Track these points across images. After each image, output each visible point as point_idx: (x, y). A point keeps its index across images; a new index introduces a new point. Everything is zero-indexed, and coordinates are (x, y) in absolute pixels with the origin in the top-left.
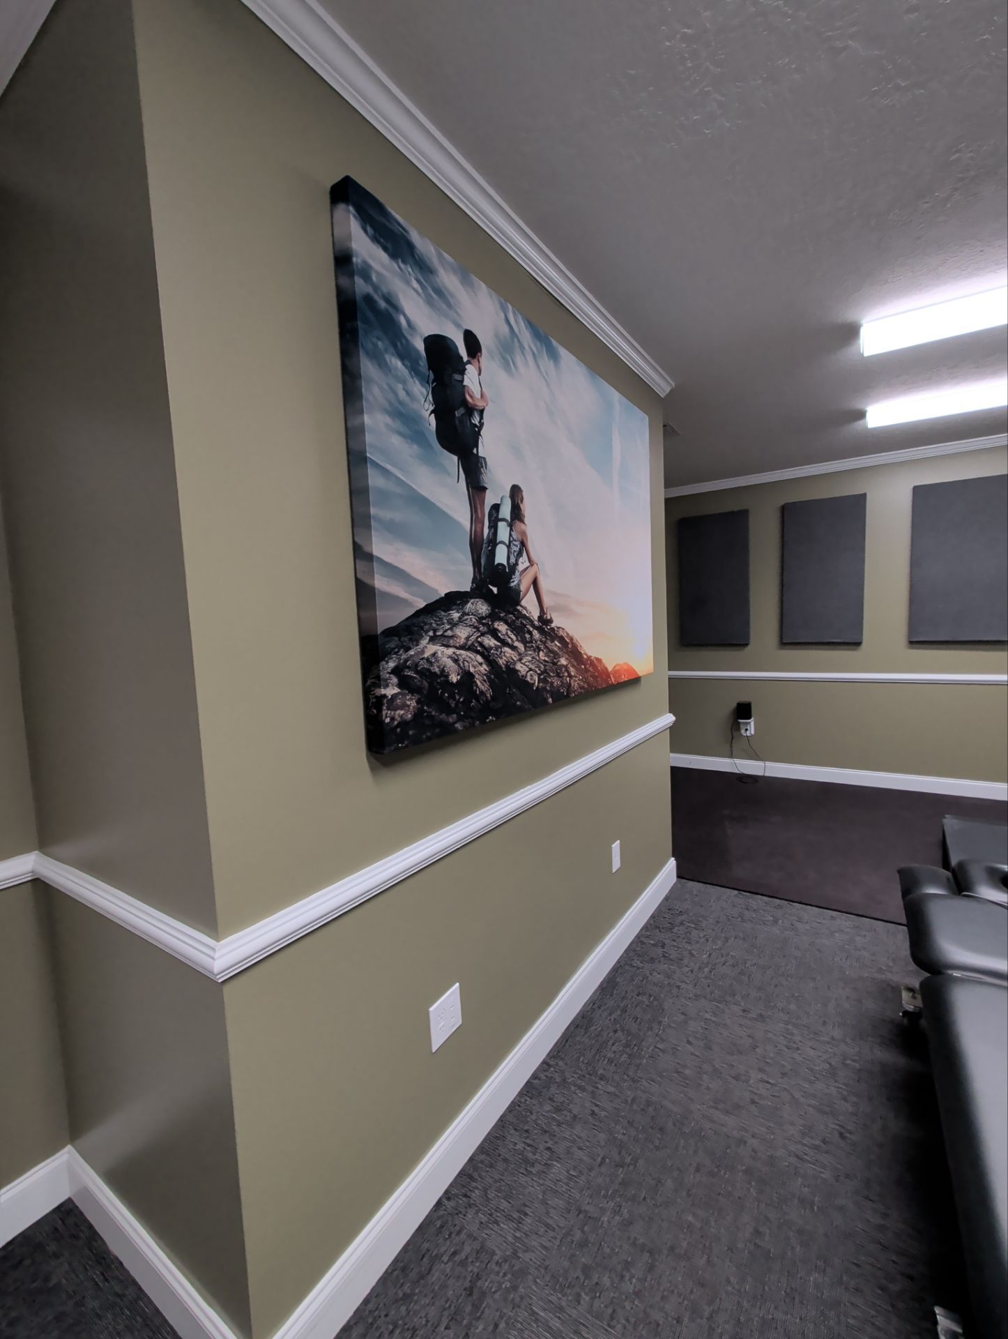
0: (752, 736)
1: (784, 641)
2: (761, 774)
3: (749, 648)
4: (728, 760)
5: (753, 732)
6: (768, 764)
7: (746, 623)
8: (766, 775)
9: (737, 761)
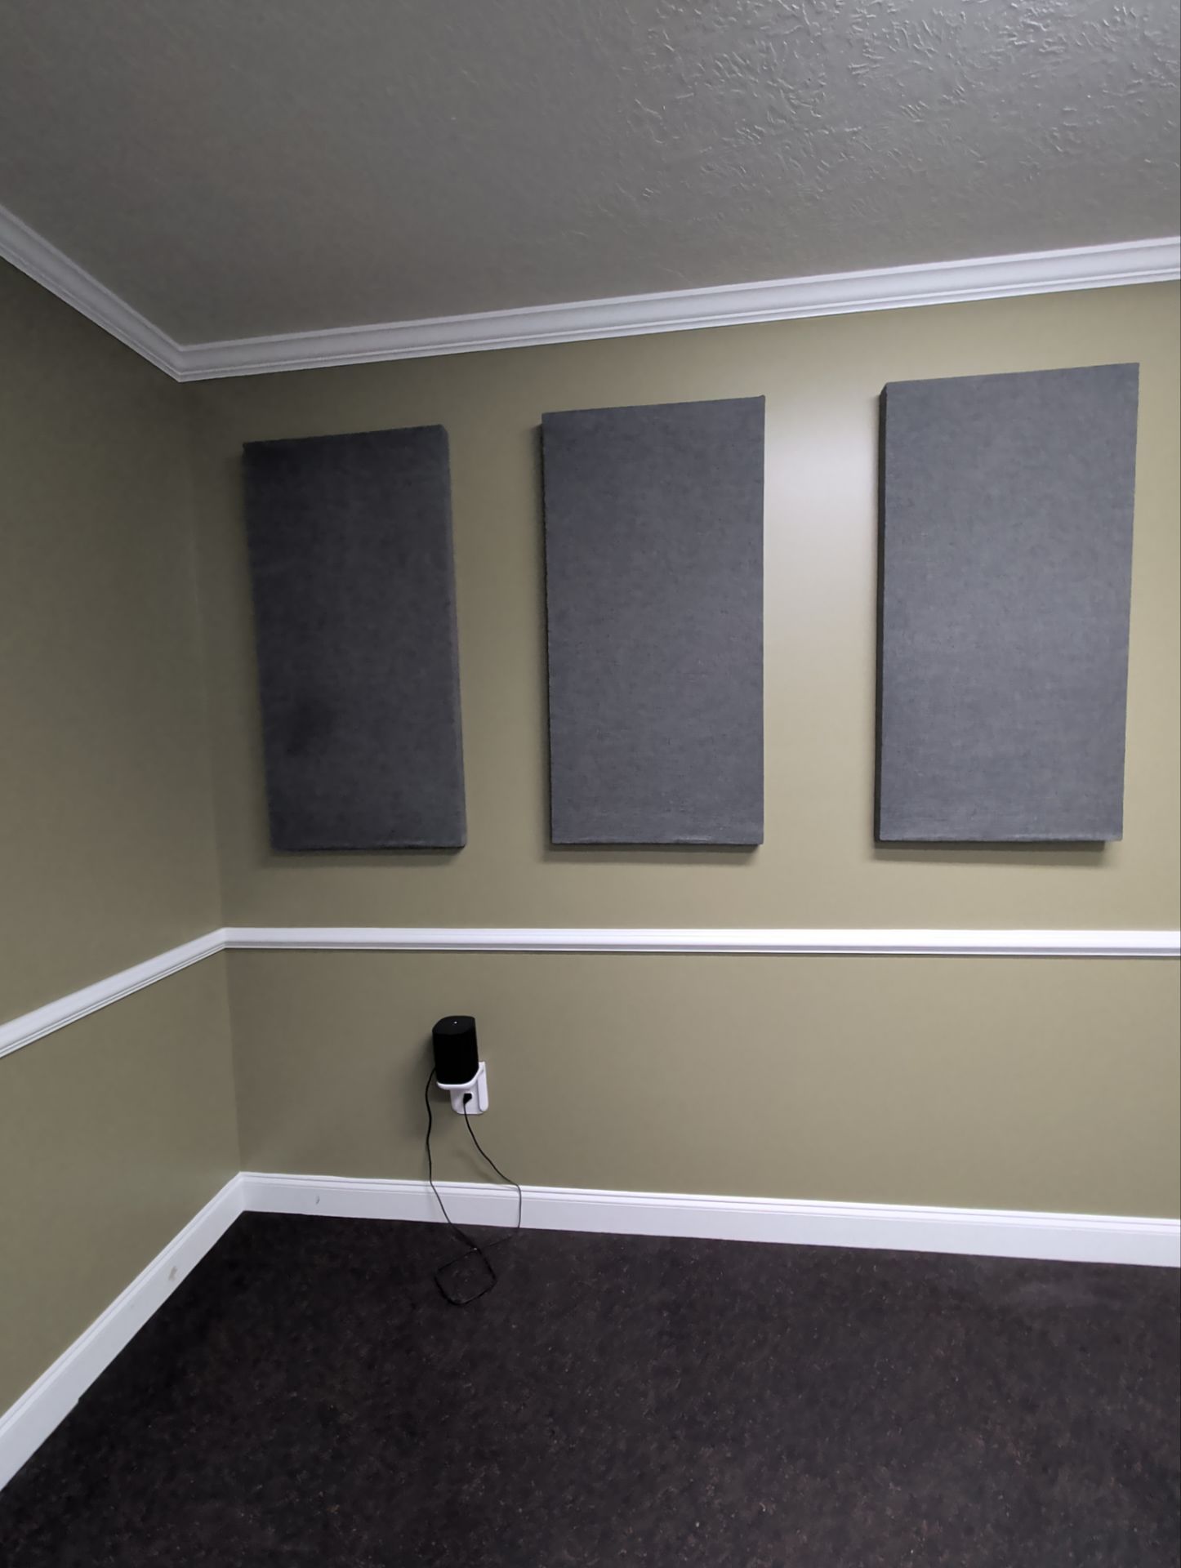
0: (482, 1114)
1: (555, 841)
2: (509, 1222)
3: (463, 855)
4: (418, 1187)
5: (484, 1106)
6: (531, 1192)
7: (454, 783)
8: (521, 1226)
9: (445, 1187)
